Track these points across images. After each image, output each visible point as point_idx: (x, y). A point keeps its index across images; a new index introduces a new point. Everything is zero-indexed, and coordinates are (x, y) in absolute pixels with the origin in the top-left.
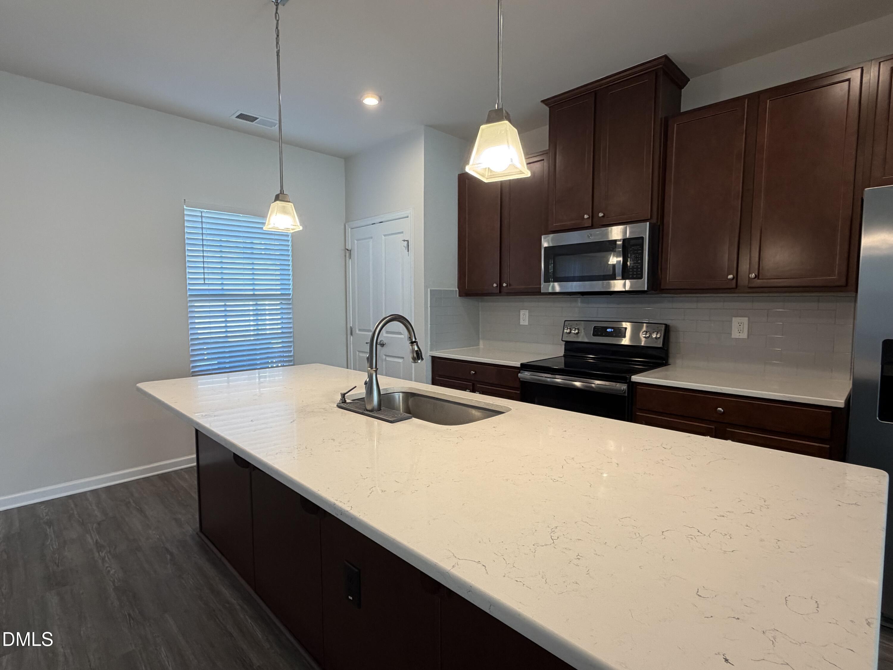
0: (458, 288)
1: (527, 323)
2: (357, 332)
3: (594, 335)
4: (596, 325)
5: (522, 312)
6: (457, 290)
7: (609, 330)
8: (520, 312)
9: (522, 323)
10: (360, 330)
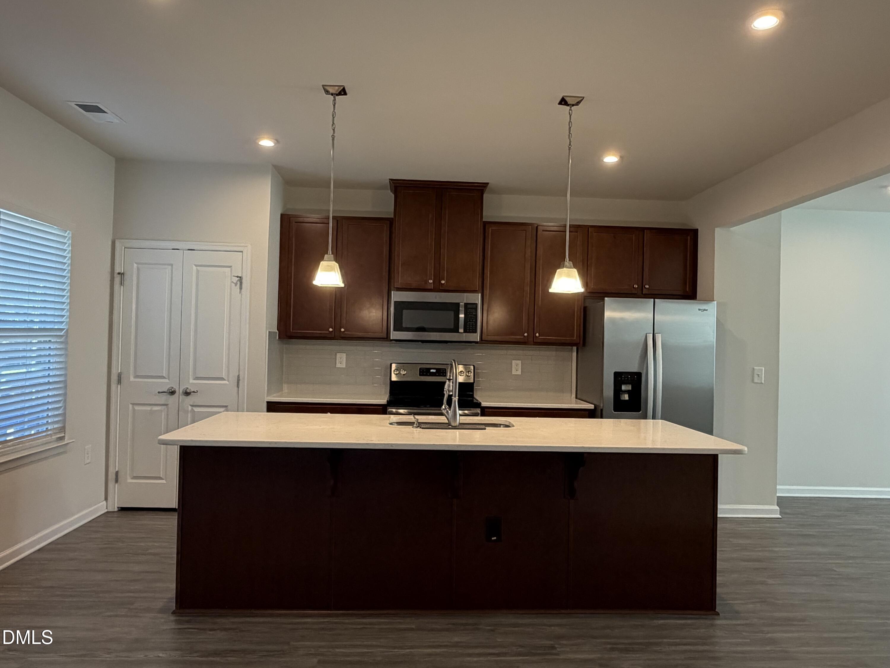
0: (278, 330)
1: (344, 366)
2: (132, 379)
3: (420, 375)
4: (421, 367)
5: (338, 355)
6: (277, 332)
7: (432, 371)
8: (336, 355)
9: (338, 365)
10: (136, 377)
